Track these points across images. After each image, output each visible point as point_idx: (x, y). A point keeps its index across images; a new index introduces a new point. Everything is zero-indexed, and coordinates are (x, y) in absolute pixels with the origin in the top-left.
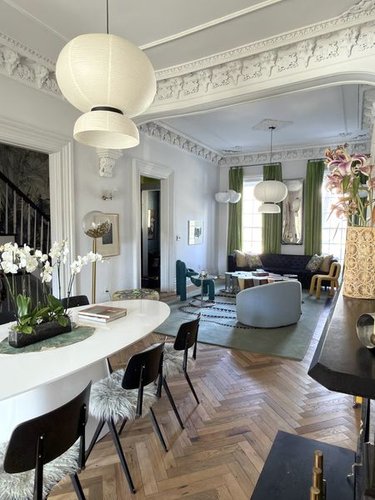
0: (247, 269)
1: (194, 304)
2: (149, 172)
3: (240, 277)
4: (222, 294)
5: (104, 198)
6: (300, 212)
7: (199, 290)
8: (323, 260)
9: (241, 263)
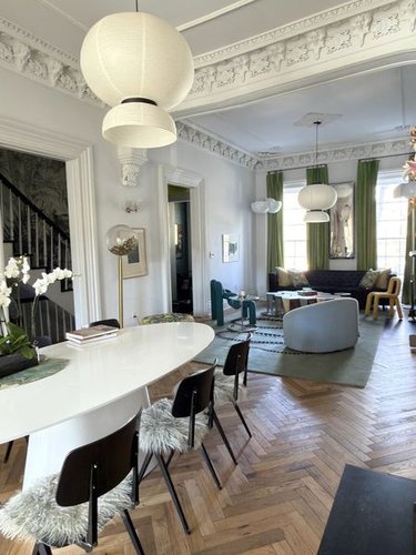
0: (291, 288)
1: (234, 329)
2: (177, 180)
3: (283, 297)
4: (265, 317)
5: (128, 210)
6: (350, 221)
7: (238, 314)
8: (379, 275)
9: (284, 282)
